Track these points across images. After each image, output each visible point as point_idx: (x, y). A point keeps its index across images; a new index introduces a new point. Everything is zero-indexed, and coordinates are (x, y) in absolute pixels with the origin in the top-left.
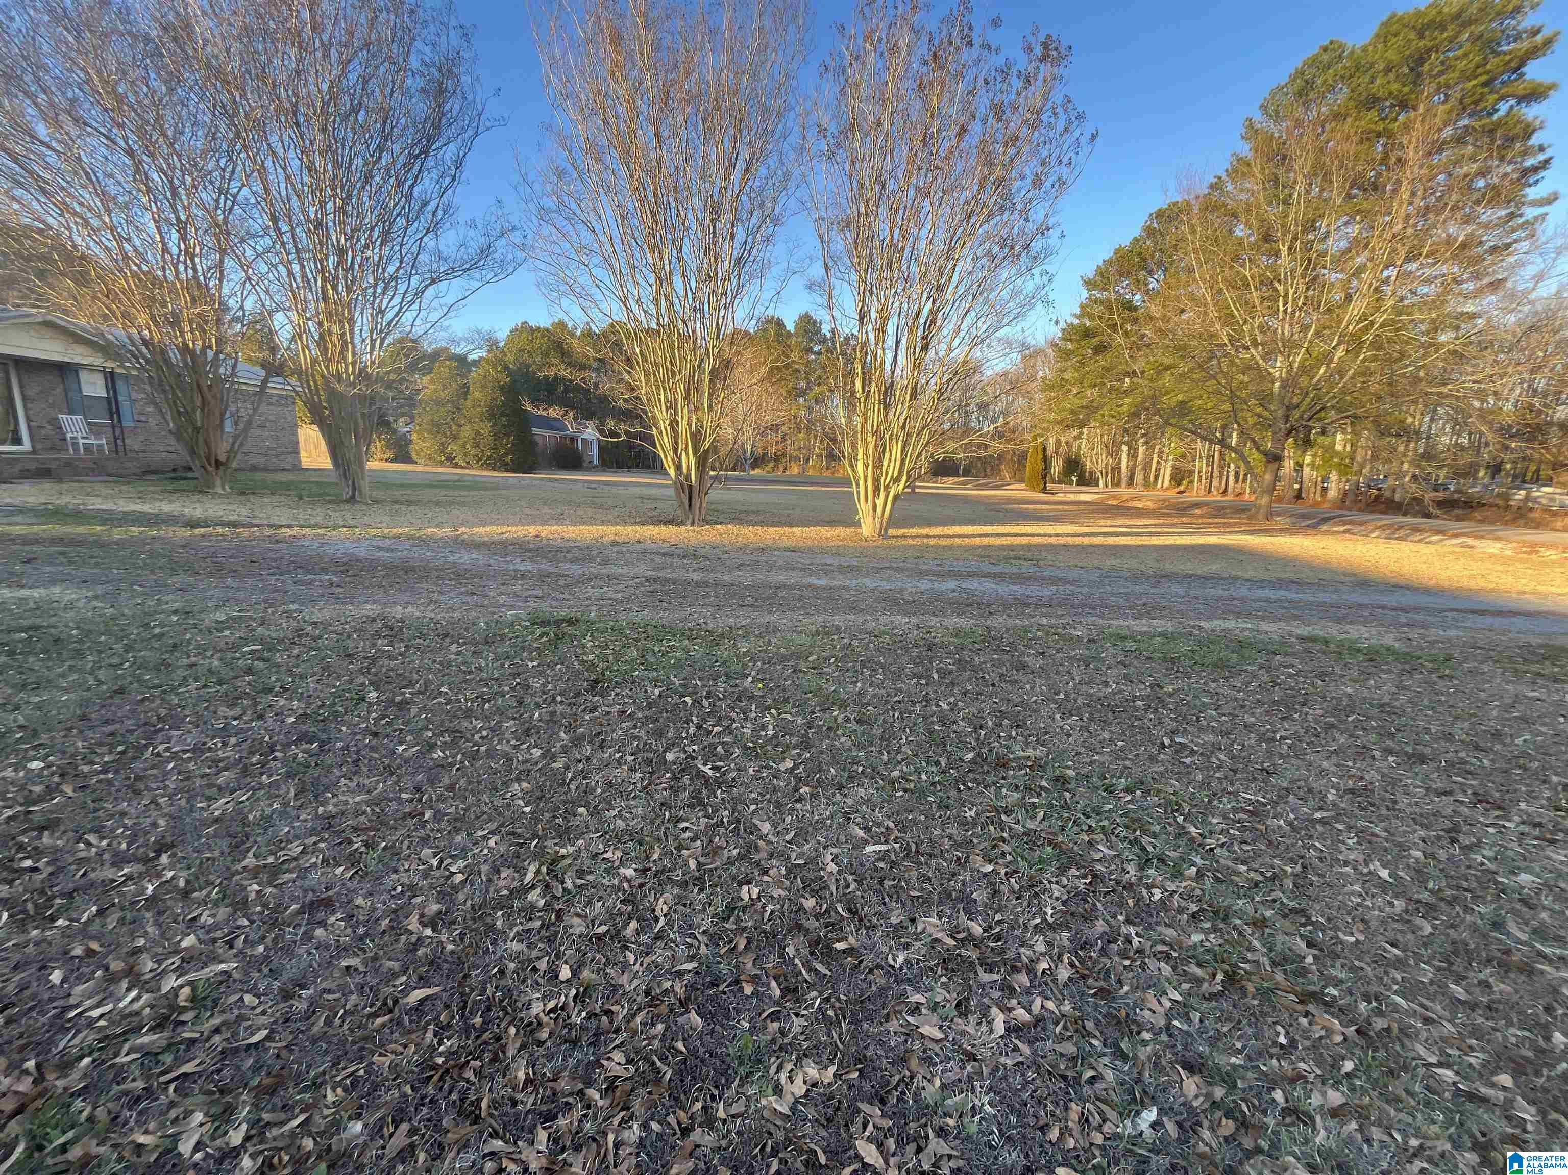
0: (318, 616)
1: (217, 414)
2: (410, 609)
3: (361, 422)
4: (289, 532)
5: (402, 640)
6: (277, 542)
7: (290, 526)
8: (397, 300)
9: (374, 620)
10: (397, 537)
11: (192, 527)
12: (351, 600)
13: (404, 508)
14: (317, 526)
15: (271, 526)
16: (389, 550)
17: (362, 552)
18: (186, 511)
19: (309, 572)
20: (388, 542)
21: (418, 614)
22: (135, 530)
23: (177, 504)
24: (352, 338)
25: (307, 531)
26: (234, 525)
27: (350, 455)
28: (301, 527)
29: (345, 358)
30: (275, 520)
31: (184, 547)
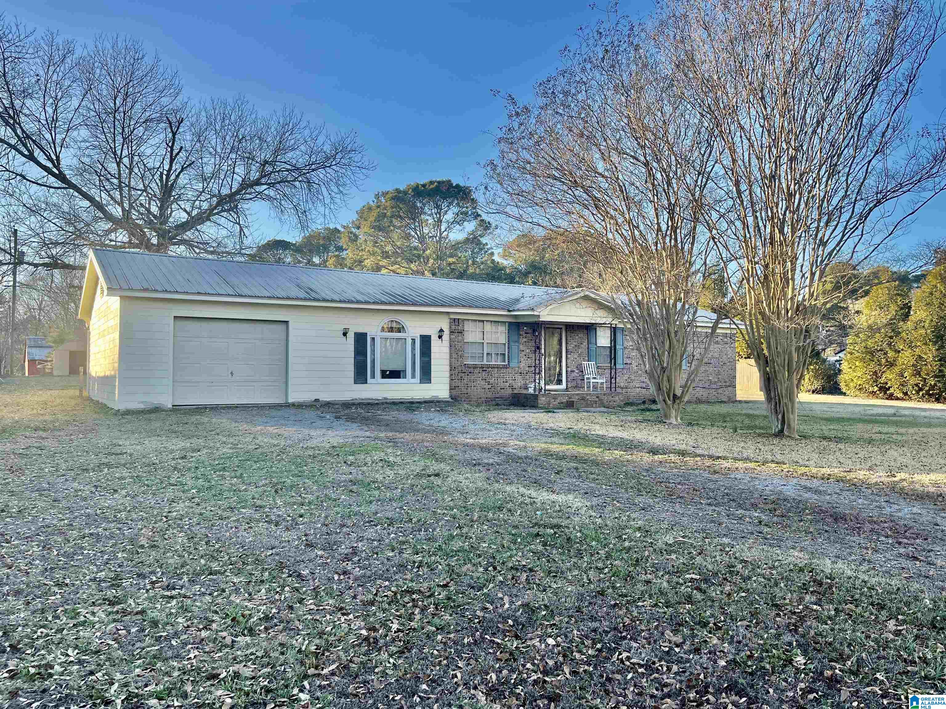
0: (747, 555)
1: (679, 355)
2: (840, 564)
3: (795, 356)
4: (725, 464)
5: (831, 602)
6: (715, 472)
7: (725, 458)
8: (840, 228)
9: (801, 570)
10: (825, 478)
11: (654, 454)
12: (779, 543)
13: (833, 445)
14: (747, 459)
15: (711, 457)
16: (817, 492)
17: (790, 491)
18: (651, 438)
19: (740, 506)
20: (816, 483)
21: (849, 573)
22: (618, 453)
23: (645, 432)
24: (793, 275)
25: (740, 464)
26: (683, 453)
27: (782, 388)
28: (735, 459)
29: (785, 295)
30: (714, 451)
31: (647, 471)
